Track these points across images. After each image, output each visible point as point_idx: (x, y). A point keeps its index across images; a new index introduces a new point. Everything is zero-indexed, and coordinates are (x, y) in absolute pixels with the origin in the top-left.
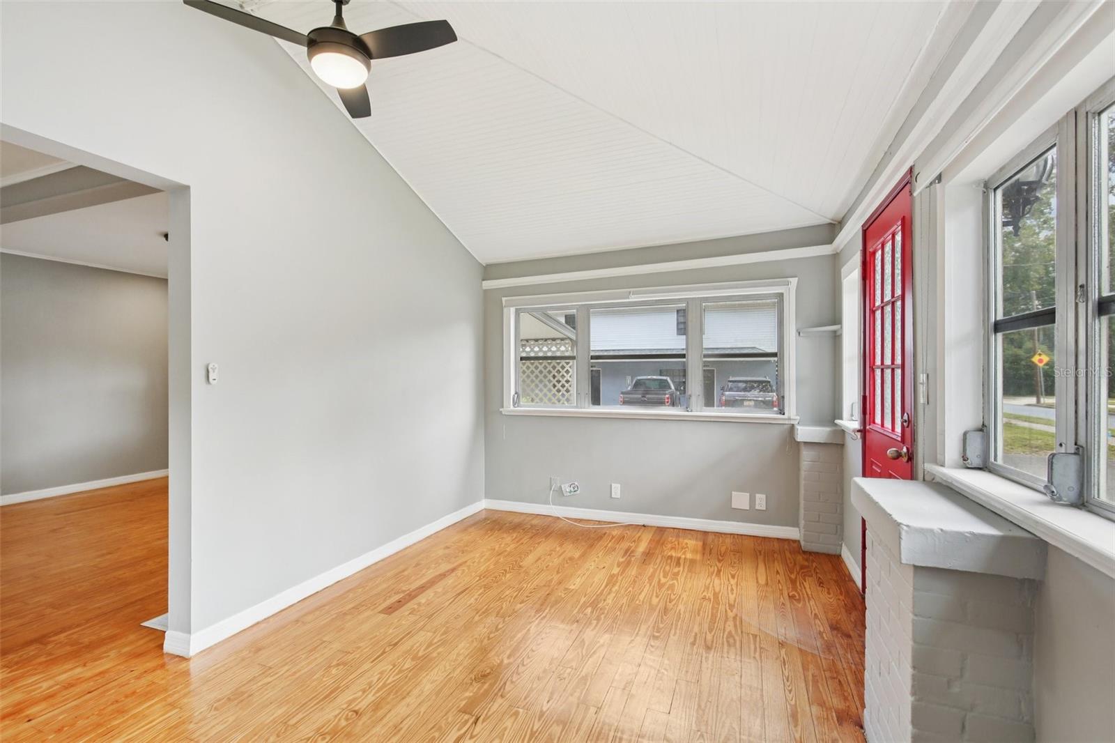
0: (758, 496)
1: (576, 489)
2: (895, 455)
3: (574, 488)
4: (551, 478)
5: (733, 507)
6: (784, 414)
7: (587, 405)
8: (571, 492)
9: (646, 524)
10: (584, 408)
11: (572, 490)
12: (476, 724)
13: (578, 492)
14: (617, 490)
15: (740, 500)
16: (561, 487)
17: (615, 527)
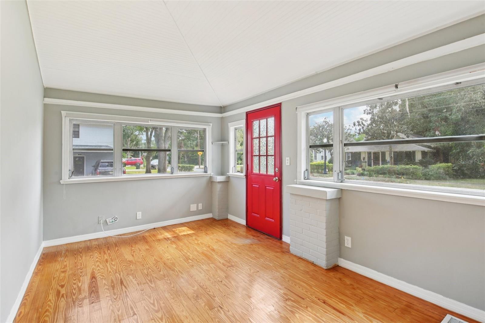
0: (199, 204)
1: (116, 220)
2: (275, 180)
3: (114, 219)
4: (99, 217)
5: (191, 211)
6: (207, 173)
7: (120, 174)
8: (112, 221)
9: (155, 227)
10: (119, 176)
11: (113, 220)
12: (222, 308)
13: (117, 221)
14: (139, 215)
15: (193, 208)
16: (106, 220)
17: (144, 232)
